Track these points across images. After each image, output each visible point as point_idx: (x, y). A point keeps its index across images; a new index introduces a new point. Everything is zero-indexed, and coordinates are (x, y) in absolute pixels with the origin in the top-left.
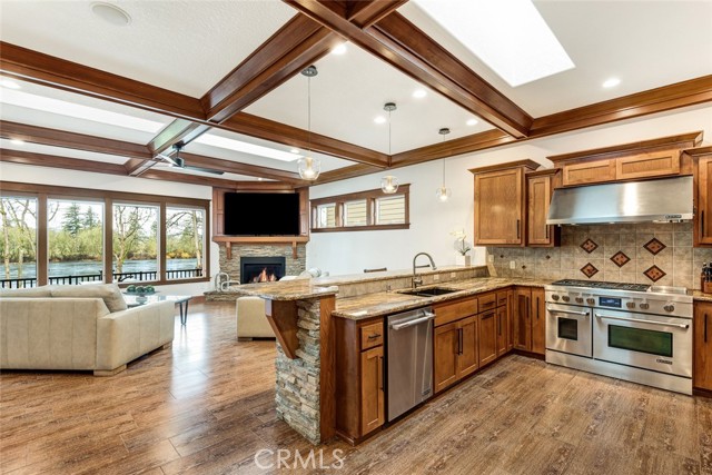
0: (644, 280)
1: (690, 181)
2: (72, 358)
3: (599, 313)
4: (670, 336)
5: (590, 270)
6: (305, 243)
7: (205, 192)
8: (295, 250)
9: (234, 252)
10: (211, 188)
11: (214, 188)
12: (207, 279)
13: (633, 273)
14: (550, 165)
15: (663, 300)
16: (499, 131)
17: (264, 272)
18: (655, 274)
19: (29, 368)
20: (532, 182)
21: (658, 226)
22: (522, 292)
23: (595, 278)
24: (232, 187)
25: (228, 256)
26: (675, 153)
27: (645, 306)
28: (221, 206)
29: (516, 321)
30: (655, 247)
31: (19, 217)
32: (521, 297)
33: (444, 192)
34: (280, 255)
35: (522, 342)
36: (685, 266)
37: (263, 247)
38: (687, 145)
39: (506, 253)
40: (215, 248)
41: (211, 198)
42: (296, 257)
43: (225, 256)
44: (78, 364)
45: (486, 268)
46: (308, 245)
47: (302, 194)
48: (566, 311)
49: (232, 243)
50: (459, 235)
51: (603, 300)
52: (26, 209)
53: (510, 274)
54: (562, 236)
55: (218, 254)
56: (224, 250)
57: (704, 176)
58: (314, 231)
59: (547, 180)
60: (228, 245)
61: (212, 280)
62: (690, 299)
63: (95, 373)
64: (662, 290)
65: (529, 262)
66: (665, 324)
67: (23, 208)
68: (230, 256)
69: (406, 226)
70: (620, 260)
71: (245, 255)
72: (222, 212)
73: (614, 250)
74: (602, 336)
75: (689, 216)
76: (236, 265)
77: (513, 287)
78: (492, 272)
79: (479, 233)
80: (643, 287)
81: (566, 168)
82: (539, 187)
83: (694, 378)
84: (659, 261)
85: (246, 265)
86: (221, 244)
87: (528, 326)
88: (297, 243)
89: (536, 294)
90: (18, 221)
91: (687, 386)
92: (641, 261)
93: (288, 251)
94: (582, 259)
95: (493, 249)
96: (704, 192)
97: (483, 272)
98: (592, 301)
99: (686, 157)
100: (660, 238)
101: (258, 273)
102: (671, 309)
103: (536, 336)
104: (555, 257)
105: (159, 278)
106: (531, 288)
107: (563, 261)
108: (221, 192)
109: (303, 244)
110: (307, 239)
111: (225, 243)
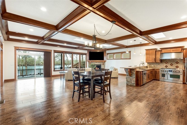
0: (175, 68)
1: (183, 53)
3: (169, 73)
4: (180, 75)
5: (166, 66)
8: (103, 63)
10: (87, 51)
13: (174, 67)
14: (160, 50)
15: (179, 70)
16: (150, 43)
18: (177, 67)
20: (157, 52)
21: (178, 60)
22: (155, 70)
23: (167, 68)
25: (90, 64)
26: (180, 49)
27: (176, 71)
28: (89, 54)
29: (154, 74)
30: (177, 63)
32: (155, 71)
33: (141, 53)
34: (100, 64)
35: (155, 78)
36: (182, 66)
38: (182, 48)
39: (151, 64)
40: (88, 62)
42: (103, 65)
45: (147, 66)
46: (106, 62)
47: (104, 52)
48: (163, 73)
50: (142, 61)
51: (169, 71)
53: (152, 67)
54: (162, 61)
55: (88, 64)
57: (185, 52)
59: (159, 52)
62: (182, 70)
64: (178, 69)
65: (156, 65)
66: (179, 74)
69: (130, 59)
70: (172, 65)
72: (89, 56)
73: (171, 63)
74: (169, 76)
75: (182, 58)
77: (154, 69)
78: (148, 67)
79: (147, 60)
80: (175, 69)
81: (163, 50)
82: (158, 53)
83: (183, 81)
84: (178, 65)
87: (156, 75)
89: (158, 70)
91: (182, 82)
92: (175, 65)
93: (102, 63)
94: (165, 65)
95: (148, 63)
96: (185, 55)
97: (147, 67)
98: (167, 71)
99: (182, 50)
100: (178, 61)
102: (180, 72)
103: (158, 77)
104: (160, 64)
106: (157, 69)
107: (162, 65)
108: (89, 52)
109: (105, 62)
110: (106, 61)
111: (90, 62)
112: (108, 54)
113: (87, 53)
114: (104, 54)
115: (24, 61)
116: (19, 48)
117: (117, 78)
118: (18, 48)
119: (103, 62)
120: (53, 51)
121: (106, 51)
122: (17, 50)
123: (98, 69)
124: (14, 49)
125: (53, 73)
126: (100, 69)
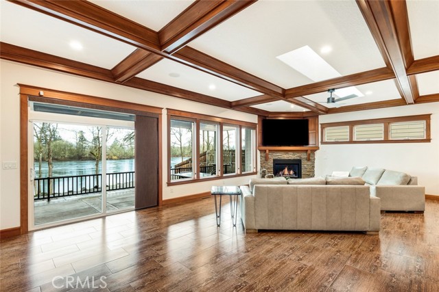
2: (356, 223)
7: (254, 119)
8: (309, 155)
9: (270, 156)
10: (257, 116)
11: (259, 116)
12: (256, 173)
17: (287, 169)
19: (325, 229)
28: (261, 127)
34: (298, 158)
37: (287, 153)
42: (308, 159)
43: (263, 159)
44: (358, 227)
47: (311, 121)
49: (269, 151)
56: (263, 155)
58: (323, 143)
60: (267, 152)
61: (259, 174)
63: (368, 233)
68: (266, 159)
69: (428, 140)
71: (276, 158)
72: (261, 131)
76: (271, 164)
85: (276, 164)
86: (262, 151)
93: (304, 156)
101: (282, 169)
108: (261, 119)
109: (314, 151)
110: (318, 148)
112: (324, 126)
113: (257, 122)
114: (311, 127)
115: (45, 149)
116: (42, 93)
117: (421, 212)
118: (35, 93)
120: (166, 111)
122: (32, 98)
123: (292, 172)
124: (18, 97)
125: (168, 193)
126: (295, 173)
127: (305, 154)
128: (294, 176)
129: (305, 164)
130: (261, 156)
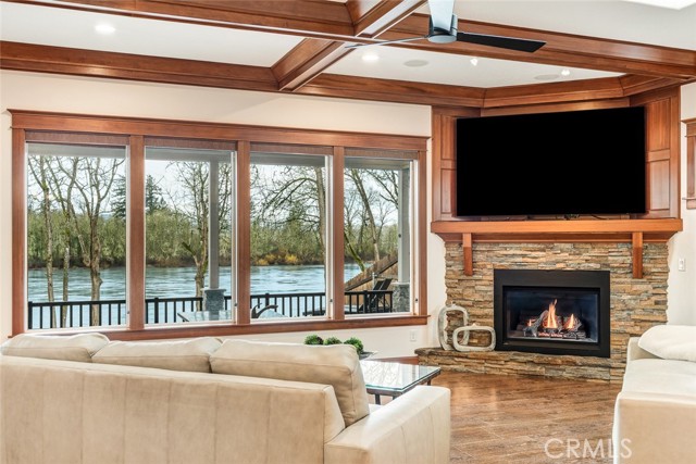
6: (667, 235)
7: (416, 120)
8: (638, 255)
9: (479, 257)
10: (428, 110)
11: (435, 107)
12: (422, 319)
17: (552, 310)
24: (473, 103)
25: (466, 268)
28: (449, 150)
31: (65, 195)
34: (594, 266)
40: (436, 245)
41: (429, 133)
42: (639, 272)
43: (458, 268)
46: (677, 243)
47: (654, 108)
49: (476, 236)
52: (73, 182)
55: (443, 262)
56: (456, 252)
60: (467, 241)
61: (432, 322)
67: (69, 181)
68: (469, 268)
71: (506, 264)
72: (450, 165)
76: (484, 288)
85: (506, 288)
86: (451, 238)
88: (646, 236)
90: (62, 200)
93: (618, 257)
101: (536, 311)
105: (330, 314)
108: (449, 119)
109: (661, 238)
110: (677, 224)
111: (460, 236)
114: (655, 138)
119: (629, 235)
121: (674, 91)
123: (572, 323)
126: (586, 328)
127: (624, 249)
128: (582, 338)
129: (623, 292)
130: (449, 257)
